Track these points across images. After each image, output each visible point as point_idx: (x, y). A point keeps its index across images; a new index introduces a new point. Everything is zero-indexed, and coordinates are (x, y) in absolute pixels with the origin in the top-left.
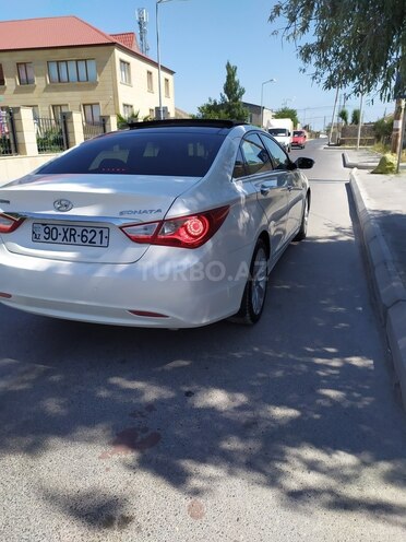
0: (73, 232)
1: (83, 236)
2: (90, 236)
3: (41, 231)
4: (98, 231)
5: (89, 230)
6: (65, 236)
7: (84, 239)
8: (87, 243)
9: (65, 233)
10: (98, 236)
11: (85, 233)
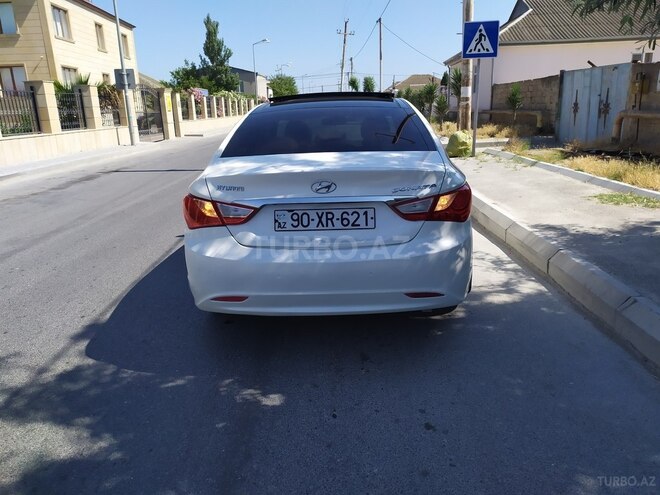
0: (330, 216)
1: (343, 220)
2: (352, 219)
3: (286, 218)
4: (361, 212)
5: (350, 212)
6: (320, 221)
7: (345, 222)
8: (350, 226)
9: (320, 218)
10: (363, 217)
11: (345, 216)
